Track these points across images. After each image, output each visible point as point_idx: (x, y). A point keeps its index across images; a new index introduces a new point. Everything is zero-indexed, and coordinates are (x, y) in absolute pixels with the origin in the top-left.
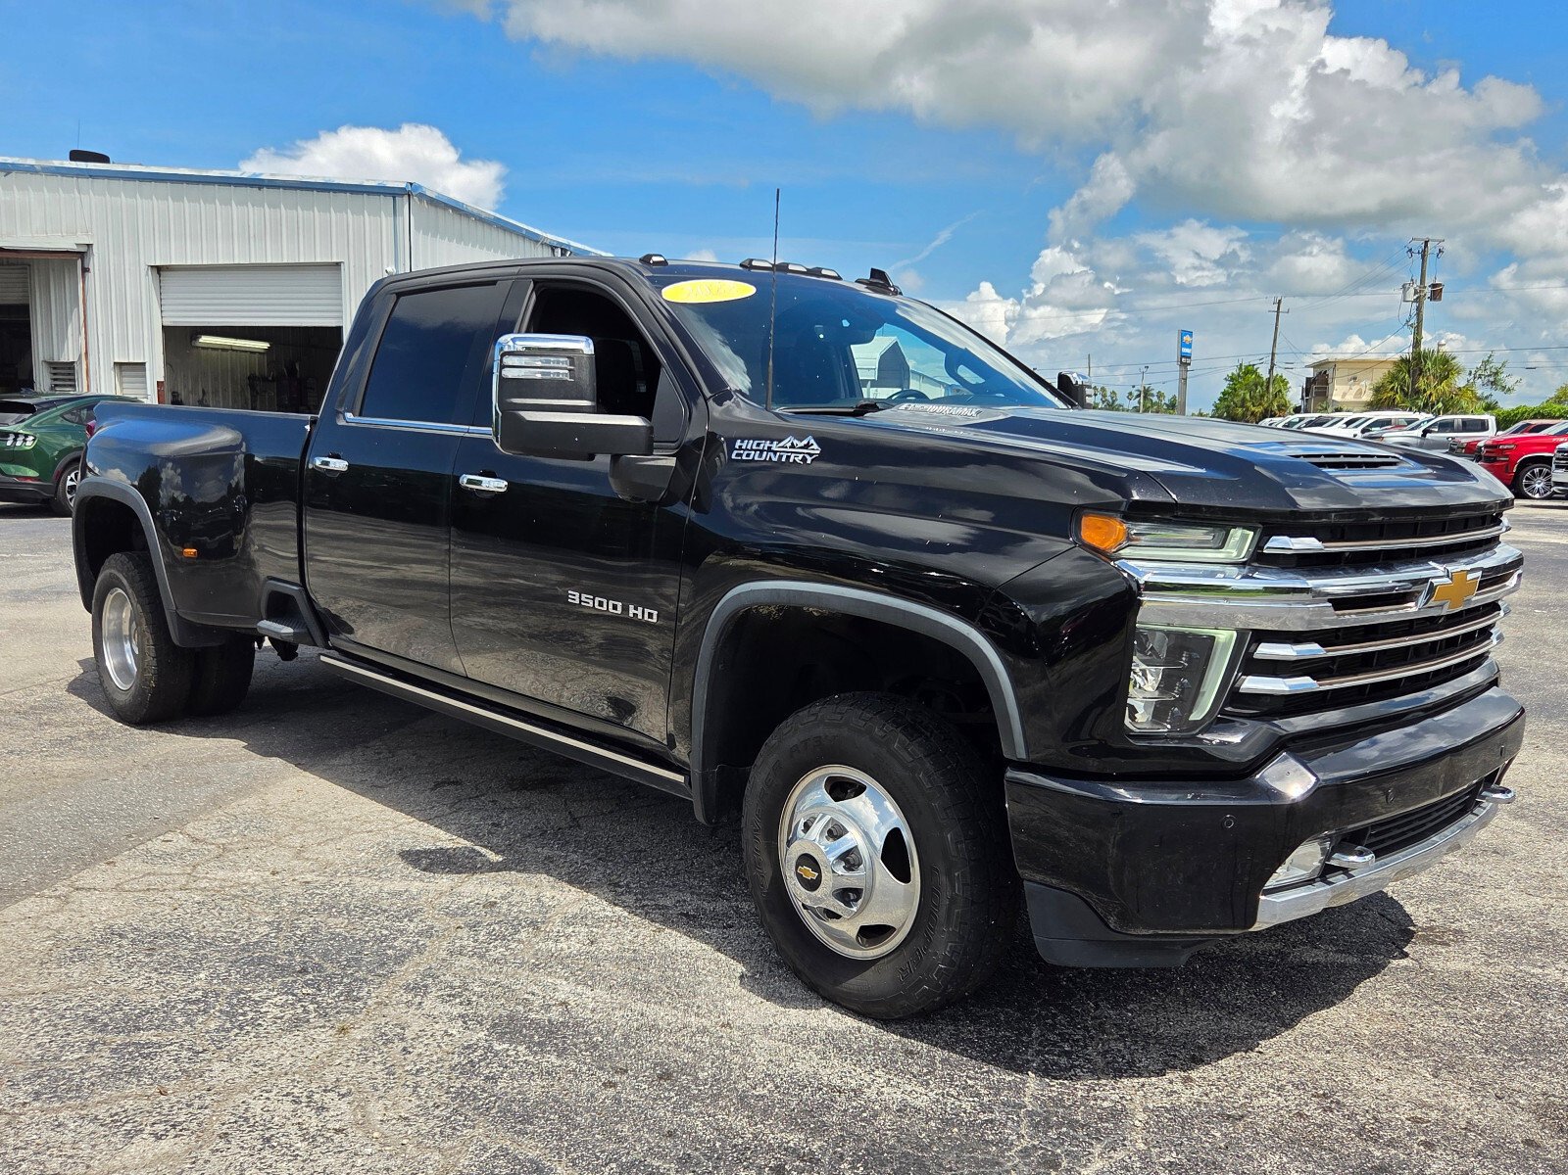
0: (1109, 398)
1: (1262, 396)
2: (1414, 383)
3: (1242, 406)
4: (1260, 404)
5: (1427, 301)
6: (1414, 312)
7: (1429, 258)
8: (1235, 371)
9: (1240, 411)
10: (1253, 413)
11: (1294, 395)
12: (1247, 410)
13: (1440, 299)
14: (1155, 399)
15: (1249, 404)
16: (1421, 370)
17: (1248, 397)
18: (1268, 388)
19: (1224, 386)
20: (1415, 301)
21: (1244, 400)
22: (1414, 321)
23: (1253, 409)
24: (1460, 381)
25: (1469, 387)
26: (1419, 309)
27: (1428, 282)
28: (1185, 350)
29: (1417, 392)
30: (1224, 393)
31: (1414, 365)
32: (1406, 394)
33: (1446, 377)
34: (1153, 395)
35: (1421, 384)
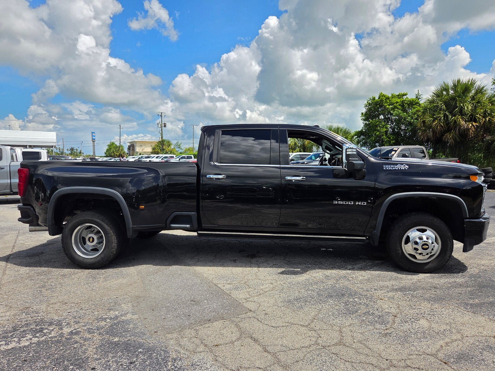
0: (61, 151)
1: (118, 150)
2: (163, 147)
3: (113, 153)
4: (118, 152)
5: (163, 127)
6: (160, 130)
7: (162, 117)
8: (110, 144)
9: (113, 154)
10: (116, 155)
11: (126, 150)
12: (115, 154)
13: (166, 127)
14: (75, 151)
15: (115, 152)
16: (164, 144)
17: (114, 150)
18: (119, 148)
19: (107, 148)
20: (161, 127)
21: (113, 151)
22: (161, 132)
23: (116, 154)
24: (172, 147)
25: (174, 148)
26: (162, 129)
27: (163, 123)
28: (93, 137)
29: (164, 149)
30: (107, 149)
31: (162, 143)
32: (161, 150)
33: (169, 146)
34: (75, 150)
35: (164, 147)
